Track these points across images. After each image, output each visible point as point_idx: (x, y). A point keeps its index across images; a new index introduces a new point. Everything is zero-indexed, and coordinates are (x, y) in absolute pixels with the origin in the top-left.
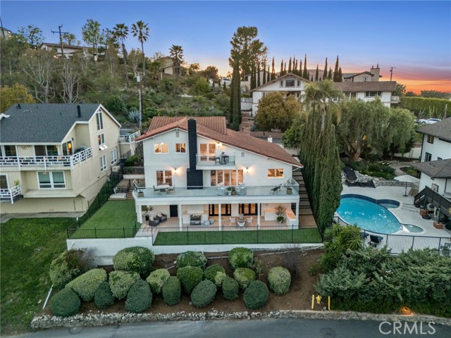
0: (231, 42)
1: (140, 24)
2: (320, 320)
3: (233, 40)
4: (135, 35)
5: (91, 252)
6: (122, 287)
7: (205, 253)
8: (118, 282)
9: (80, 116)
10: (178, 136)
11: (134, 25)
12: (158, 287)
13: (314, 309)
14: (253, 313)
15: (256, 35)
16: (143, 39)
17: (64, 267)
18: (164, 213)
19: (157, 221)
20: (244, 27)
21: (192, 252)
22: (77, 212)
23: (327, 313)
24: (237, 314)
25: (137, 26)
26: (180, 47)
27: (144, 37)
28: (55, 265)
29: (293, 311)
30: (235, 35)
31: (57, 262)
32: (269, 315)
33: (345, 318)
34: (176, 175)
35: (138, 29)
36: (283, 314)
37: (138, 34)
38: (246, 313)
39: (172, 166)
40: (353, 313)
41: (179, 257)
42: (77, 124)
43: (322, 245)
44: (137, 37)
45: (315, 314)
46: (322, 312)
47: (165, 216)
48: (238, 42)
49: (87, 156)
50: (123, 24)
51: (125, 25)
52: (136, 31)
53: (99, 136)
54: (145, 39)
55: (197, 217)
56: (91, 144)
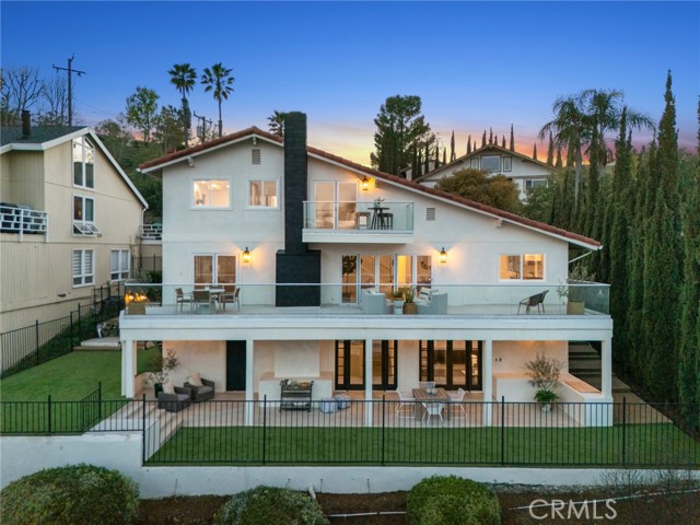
0: (376, 121)
1: (217, 68)
3: (378, 118)
4: (209, 88)
7: (322, 497)
9: (26, 137)
10: (256, 160)
11: (207, 71)
15: (417, 111)
16: (222, 96)
18: (209, 378)
19: (182, 397)
20: (398, 96)
21: (275, 490)
25: (212, 72)
27: (224, 93)
30: (382, 109)
34: (249, 269)
35: (214, 77)
37: (214, 87)
39: (238, 243)
41: (227, 508)
42: (12, 150)
44: (212, 92)
47: (211, 384)
48: (387, 122)
49: (25, 226)
50: (188, 66)
51: (190, 67)
52: (211, 80)
53: (78, 200)
54: (226, 97)
55: (300, 387)
56: (46, 205)
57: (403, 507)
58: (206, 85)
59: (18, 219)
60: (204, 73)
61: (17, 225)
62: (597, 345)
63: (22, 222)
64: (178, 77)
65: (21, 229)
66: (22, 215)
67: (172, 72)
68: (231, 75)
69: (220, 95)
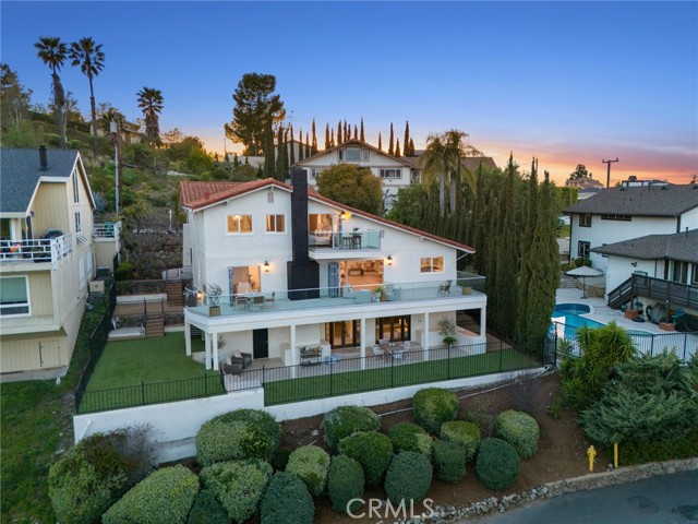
0: (234, 97)
1: (87, 43)
2: (613, 488)
4: (77, 62)
5: (141, 434)
6: (246, 492)
8: (235, 484)
9: (44, 168)
11: (75, 45)
12: (319, 480)
13: (594, 471)
14: (505, 498)
15: (272, 89)
16: (92, 72)
17: (86, 474)
19: (239, 366)
20: (254, 74)
22: (47, 369)
23: (617, 472)
24: (478, 505)
25: (80, 46)
26: (159, 92)
27: (94, 69)
28: (59, 475)
29: (568, 481)
30: (240, 86)
31: (66, 468)
32: (533, 496)
33: (645, 476)
34: (269, 275)
35: (84, 53)
36: (554, 489)
38: (494, 500)
40: (655, 464)
42: (42, 183)
43: (542, 369)
44: (79, 67)
45: (602, 478)
46: (608, 473)
47: (248, 356)
50: (58, 40)
51: (60, 42)
54: (96, 73)
55: (313, 350)
57: (411, 406)
58: (73, 60)
60: (72, 47)
62: (479, 310)
64: (45, 50)
67: (38, 46)
68: (102, 50)
69: (90, 69)
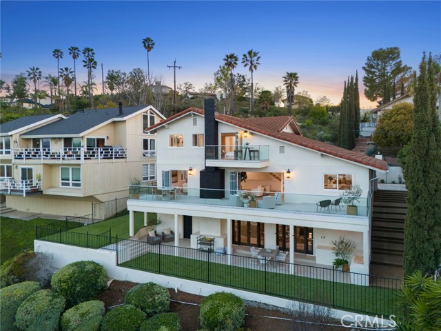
0: (364, 68)
1: (250, 53)
3: (366, 66)
4: (246, 65)
9: (120, 114)
10: (195, 124)
11: (245, 55)
15: (397, 57)
16: (253, 69)
20: (380, 50)
25: (247, 55)
26: (296, 74)
30: (368, 60)
35: (249, 58)
37: (249, 64)
44: (248, 67)
48: (373, 67)
49: (115, 155)
50: (233, 55)
51: (235, 55)
52: (247, 60)
53: (145, 142)
54: (256, 68)
56: (127, 144)
58: (244, 64)
59: (112, 152)
60: (243, 57)
61: (112, 155)
63: (114, 154)
64: (228, 62)
65: (114, 157)
66: (114, 151)
68: (258, 55)
69: (253, 67)
